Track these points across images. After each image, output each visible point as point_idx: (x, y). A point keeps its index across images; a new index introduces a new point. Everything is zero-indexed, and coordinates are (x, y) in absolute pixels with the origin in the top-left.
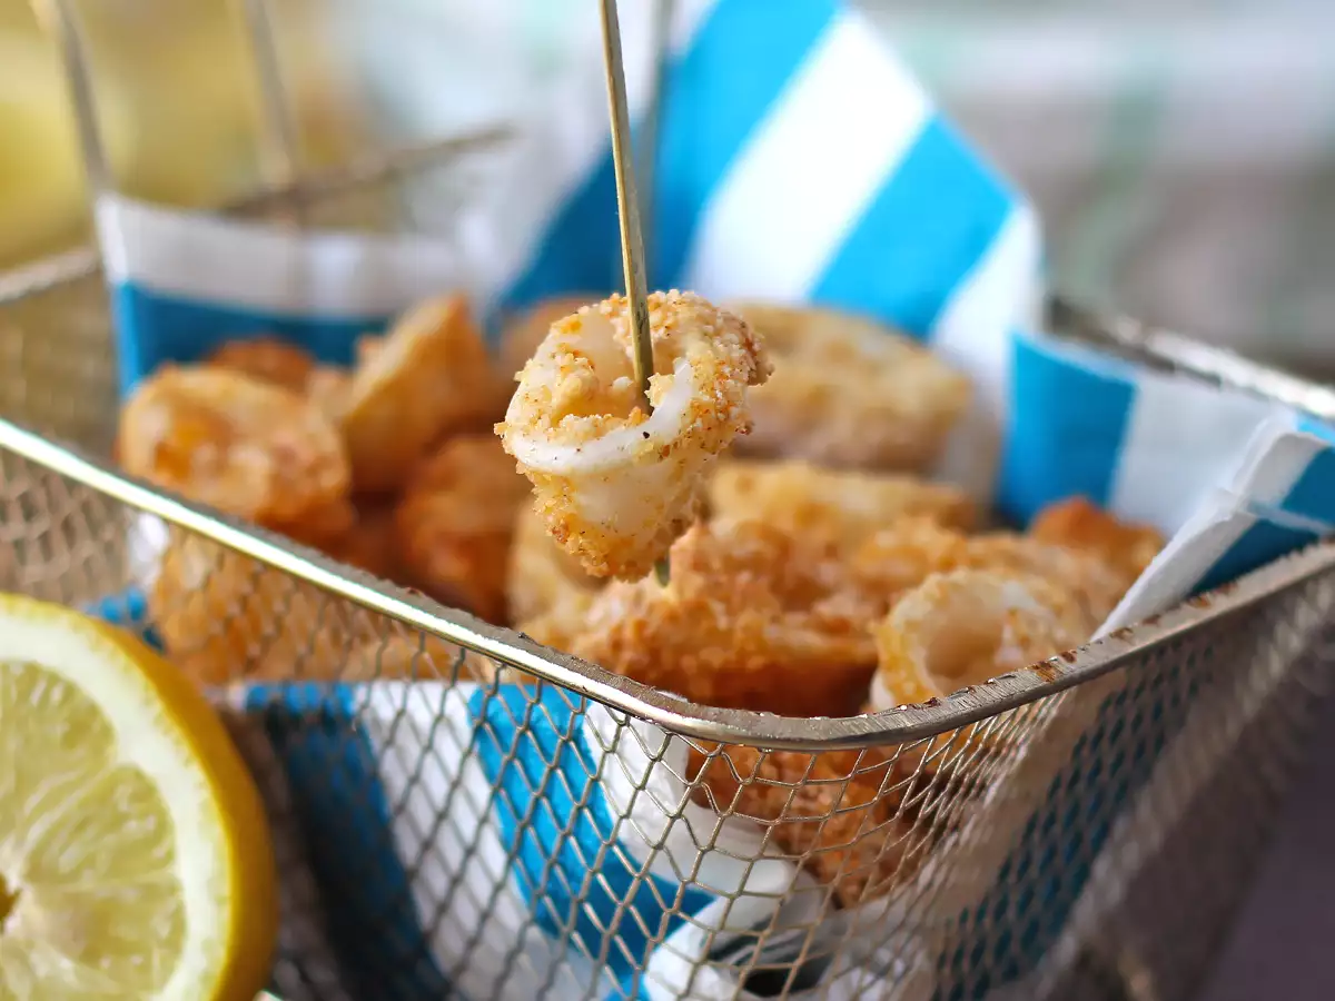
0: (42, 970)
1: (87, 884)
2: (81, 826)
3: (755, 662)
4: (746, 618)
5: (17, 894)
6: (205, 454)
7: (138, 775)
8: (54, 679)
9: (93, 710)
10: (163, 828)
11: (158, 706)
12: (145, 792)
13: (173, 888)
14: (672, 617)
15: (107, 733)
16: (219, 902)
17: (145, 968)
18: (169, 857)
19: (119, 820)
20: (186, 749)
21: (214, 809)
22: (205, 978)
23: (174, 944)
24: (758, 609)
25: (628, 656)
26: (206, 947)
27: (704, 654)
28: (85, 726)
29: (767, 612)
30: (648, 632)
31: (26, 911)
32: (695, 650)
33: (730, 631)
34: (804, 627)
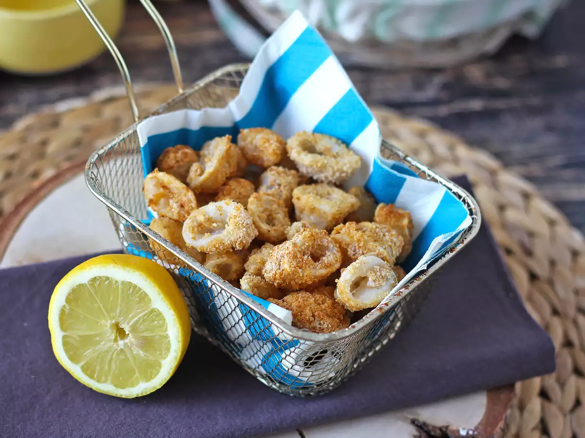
0: (135, 353)
1: (146, 334)
2: (144, 320)
4: (307, 272)
5: (128, 334)
6: (162, 200)
7: (158, 311)
8: (135, 287)
9: (146, 295)
10: (164, 323)
11: (162, 296)
12: (159, 314)
13: (167, 337)
16: (179, 342)
17: (161, 354)
18: (166, 330)
19: (153, 321)
20: (169, 306)
21: (177, 320)
23: (168, 349)
24: (309, 267)
25: (277, 281)
26: (176, 351)
27: (296, 281)
28: (144, 297)
29: (311, 267)
30: (283, 276)
31: (130, 339)
32: (295, 280)
33: (303, 276)
34: (321, 268)
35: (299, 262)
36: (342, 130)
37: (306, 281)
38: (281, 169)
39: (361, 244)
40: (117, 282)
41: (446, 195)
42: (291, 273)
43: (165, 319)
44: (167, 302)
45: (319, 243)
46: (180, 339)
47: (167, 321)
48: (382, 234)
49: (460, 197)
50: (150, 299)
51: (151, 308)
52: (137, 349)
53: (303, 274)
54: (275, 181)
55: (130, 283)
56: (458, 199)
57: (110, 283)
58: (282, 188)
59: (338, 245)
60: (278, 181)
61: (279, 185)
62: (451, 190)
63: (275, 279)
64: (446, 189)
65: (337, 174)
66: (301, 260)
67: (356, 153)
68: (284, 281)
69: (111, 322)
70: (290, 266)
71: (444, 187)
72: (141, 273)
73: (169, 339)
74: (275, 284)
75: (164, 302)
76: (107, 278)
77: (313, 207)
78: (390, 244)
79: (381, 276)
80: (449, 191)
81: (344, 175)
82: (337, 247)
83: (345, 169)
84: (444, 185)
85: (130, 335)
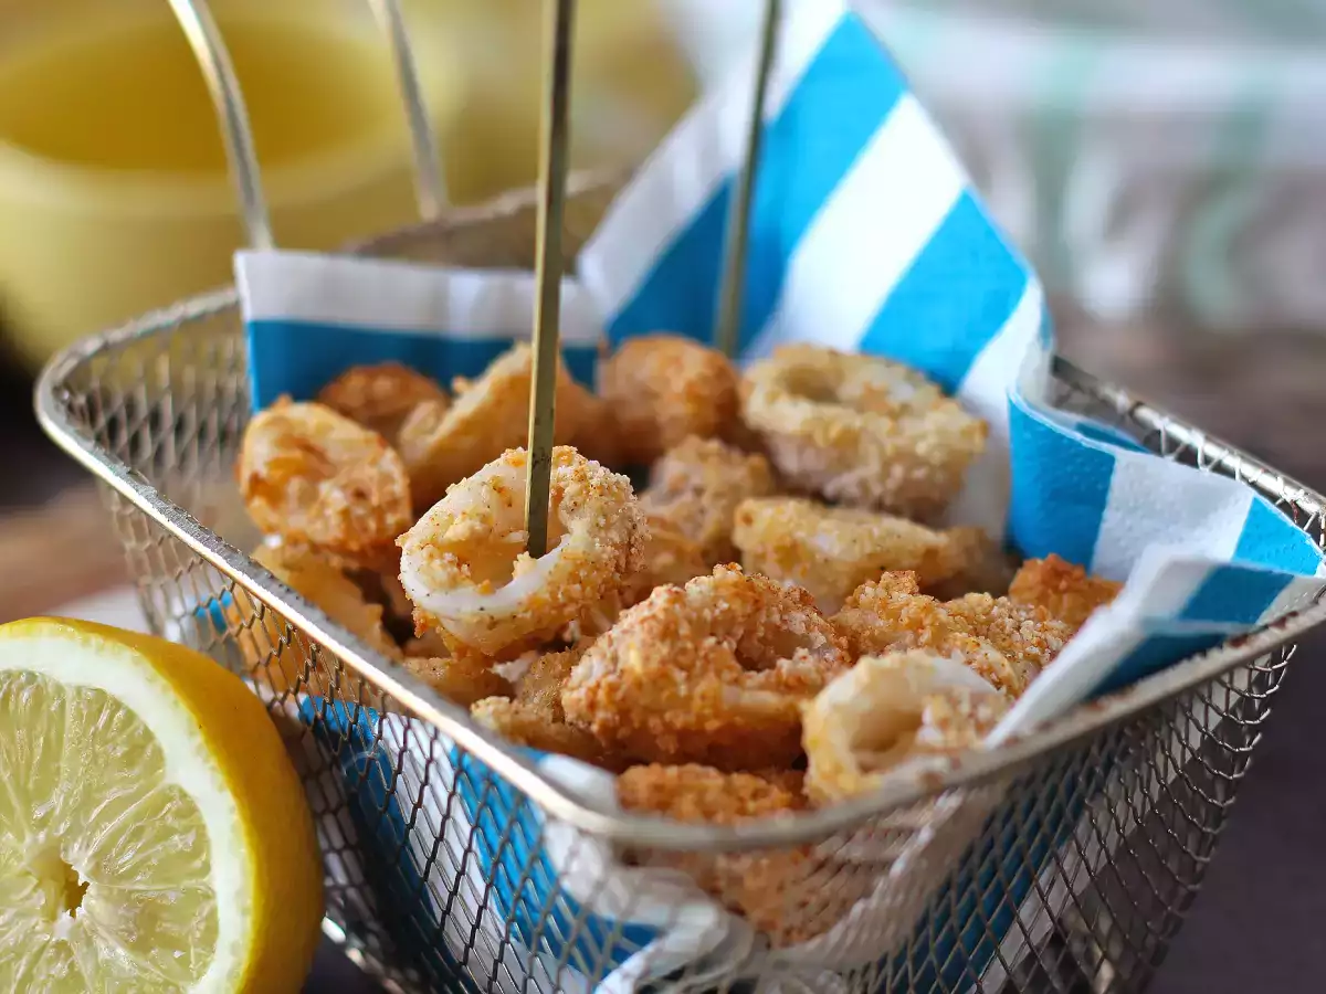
0: (104, 954)
1: (140, 884)
2: (137, 834)
3: (712, 725)
4: (706, 685)
5: (86, 885)
6: (295, 486)
7: (184, 795)
8: (117, 705)
9: (148, 736)
10: (201, 844)
11: (199, 739)
12: (188, 810)
13: (209, 895)
14: (639, 685)
15: (158, 756)
16: (244, 912)
17: (184, 961)
18: (206, 868)
19: (167, 833)
20: (221, 778)
21: (242, 828)
22: (231, 975)
23: (209, 942)
24: (718, 674)
25: (601, 715)
26: (234, 949)
27: (668, 716)
28: (141, 749)
29: (727, 676)
30: (619, 695)
31: (91, 901)
32: (660, 712)
33: (689, 698)
34: (762, 687)
35: (684, 651)
36: (934, 341)
37: (701, 719)
38: (714, 445)
39: (926, 636)
40: (59, 689)
41: (1256, 514)
42: (645, 680)
43: (204, 827)
44: (213, 762)
45: (776, 618)
46: (250, 902)
47: (212, 832)
48: (1009, 623)
49: (1300, 516)
50: (158, 754)
51: (160, 787)
52: (112, 942)
53: (691, 690)
54: (685, 478)
55: (101, 695)
56: (1291, 524)
57: (39, 697)
58: (706, 500)
59: (844, 641)
60: (696, 481)
61: (699, 492)
62: (1273, 497)
63: (592, 706)
64: (1253, 493)
65: (898, 471)
66: (689, 645)
67: (970, 407)
68: (624, 712)
69: (35, 840)
70: (646, 659)
71: (1250, 489)
72: (137, 654)
73: (212, 902)
74: (595, 728)
75: (206, 761)
76: (32, 677)
77: (788, 541)
78: (1036, 650)
79: (972, 722)
80: (1265, 501)
81: (919, 473)
82: (840, 647)
83: (921, 448)
84: (1253, 485)
85: (90, 890)
